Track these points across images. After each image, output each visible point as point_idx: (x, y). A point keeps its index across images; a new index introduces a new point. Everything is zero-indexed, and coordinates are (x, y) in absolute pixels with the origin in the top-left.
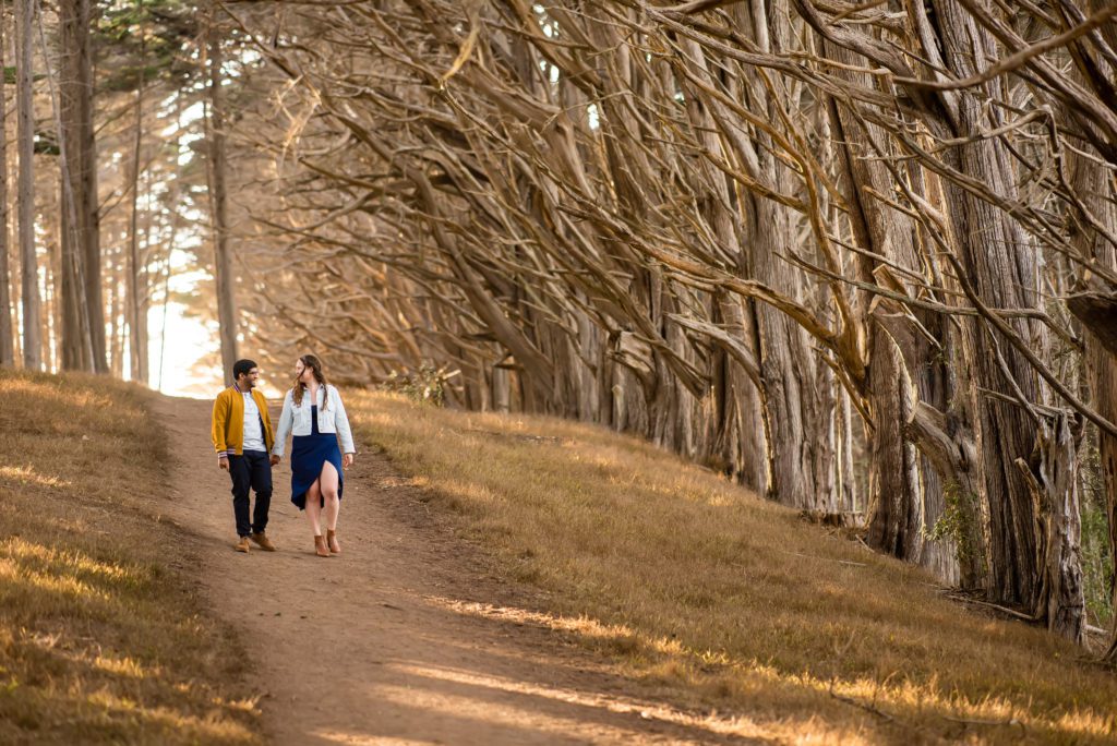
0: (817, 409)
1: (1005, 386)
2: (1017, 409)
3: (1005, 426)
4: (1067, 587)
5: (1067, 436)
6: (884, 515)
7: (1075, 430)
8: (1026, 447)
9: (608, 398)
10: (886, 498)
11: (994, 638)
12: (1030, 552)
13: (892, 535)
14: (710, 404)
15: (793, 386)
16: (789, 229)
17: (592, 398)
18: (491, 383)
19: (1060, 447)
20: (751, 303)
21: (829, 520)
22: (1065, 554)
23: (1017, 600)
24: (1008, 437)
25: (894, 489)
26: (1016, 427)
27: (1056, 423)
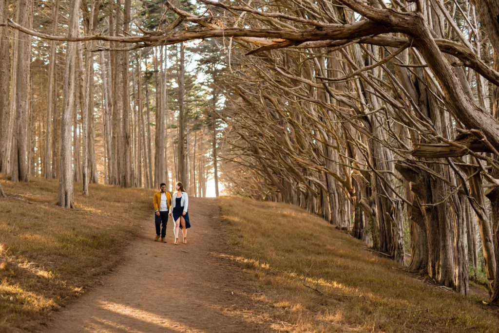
0: (342, 200)
1: (384, 193)
2: (387, 199)
3: (383, 203)
4: (400, 248)
5: (400, 206)
6: (355, 227)
7: (402, 205)
8: (389, 209)
9: (299, 199)
10: (356, 223)
11: (373, 263)
12: (390, 238)
13: (357, 234)
14: (319, 201)
15: (336, 195)
16: (335, 155)
17: (295, 199)
18: (277, 196)
19: (398, 209)
20: (326, 173)
21: (343, 229)
22: (399, 238)
23: (387, 251)
24: (384, 207)
25: (358, 221)
26: (386, 204)
27: (397, 203)
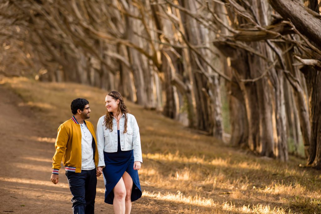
0: (148, 78)
1: (199, 68)
2: (202, 75)
3: (199, 79)
4: (218, 125)
5: (216, 81)
6: (167, 107)
7: (219, 79)
8: (205, 85)
9: (89, 77)
11: (196, 140)
12: (207, 115)
13: (170, 112)
14: (118, 76)
15: (141, 71)
16: (137, 25)
17: (84, 76)
18: (56, 74)
19: (215, 85)
20: (128, 48)
21: (153, 109)
22: (217, 114)
23: (205, 129)
24: (200, 83)
25: (170, 99)
26: (202, 79)
27: (213, 78)
